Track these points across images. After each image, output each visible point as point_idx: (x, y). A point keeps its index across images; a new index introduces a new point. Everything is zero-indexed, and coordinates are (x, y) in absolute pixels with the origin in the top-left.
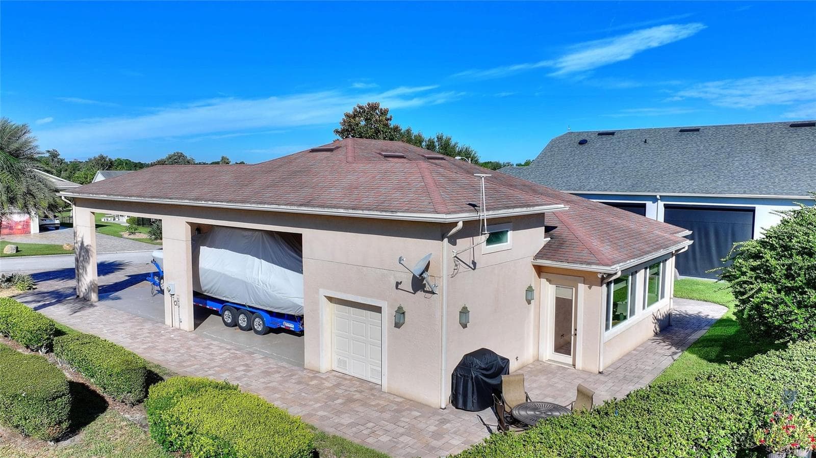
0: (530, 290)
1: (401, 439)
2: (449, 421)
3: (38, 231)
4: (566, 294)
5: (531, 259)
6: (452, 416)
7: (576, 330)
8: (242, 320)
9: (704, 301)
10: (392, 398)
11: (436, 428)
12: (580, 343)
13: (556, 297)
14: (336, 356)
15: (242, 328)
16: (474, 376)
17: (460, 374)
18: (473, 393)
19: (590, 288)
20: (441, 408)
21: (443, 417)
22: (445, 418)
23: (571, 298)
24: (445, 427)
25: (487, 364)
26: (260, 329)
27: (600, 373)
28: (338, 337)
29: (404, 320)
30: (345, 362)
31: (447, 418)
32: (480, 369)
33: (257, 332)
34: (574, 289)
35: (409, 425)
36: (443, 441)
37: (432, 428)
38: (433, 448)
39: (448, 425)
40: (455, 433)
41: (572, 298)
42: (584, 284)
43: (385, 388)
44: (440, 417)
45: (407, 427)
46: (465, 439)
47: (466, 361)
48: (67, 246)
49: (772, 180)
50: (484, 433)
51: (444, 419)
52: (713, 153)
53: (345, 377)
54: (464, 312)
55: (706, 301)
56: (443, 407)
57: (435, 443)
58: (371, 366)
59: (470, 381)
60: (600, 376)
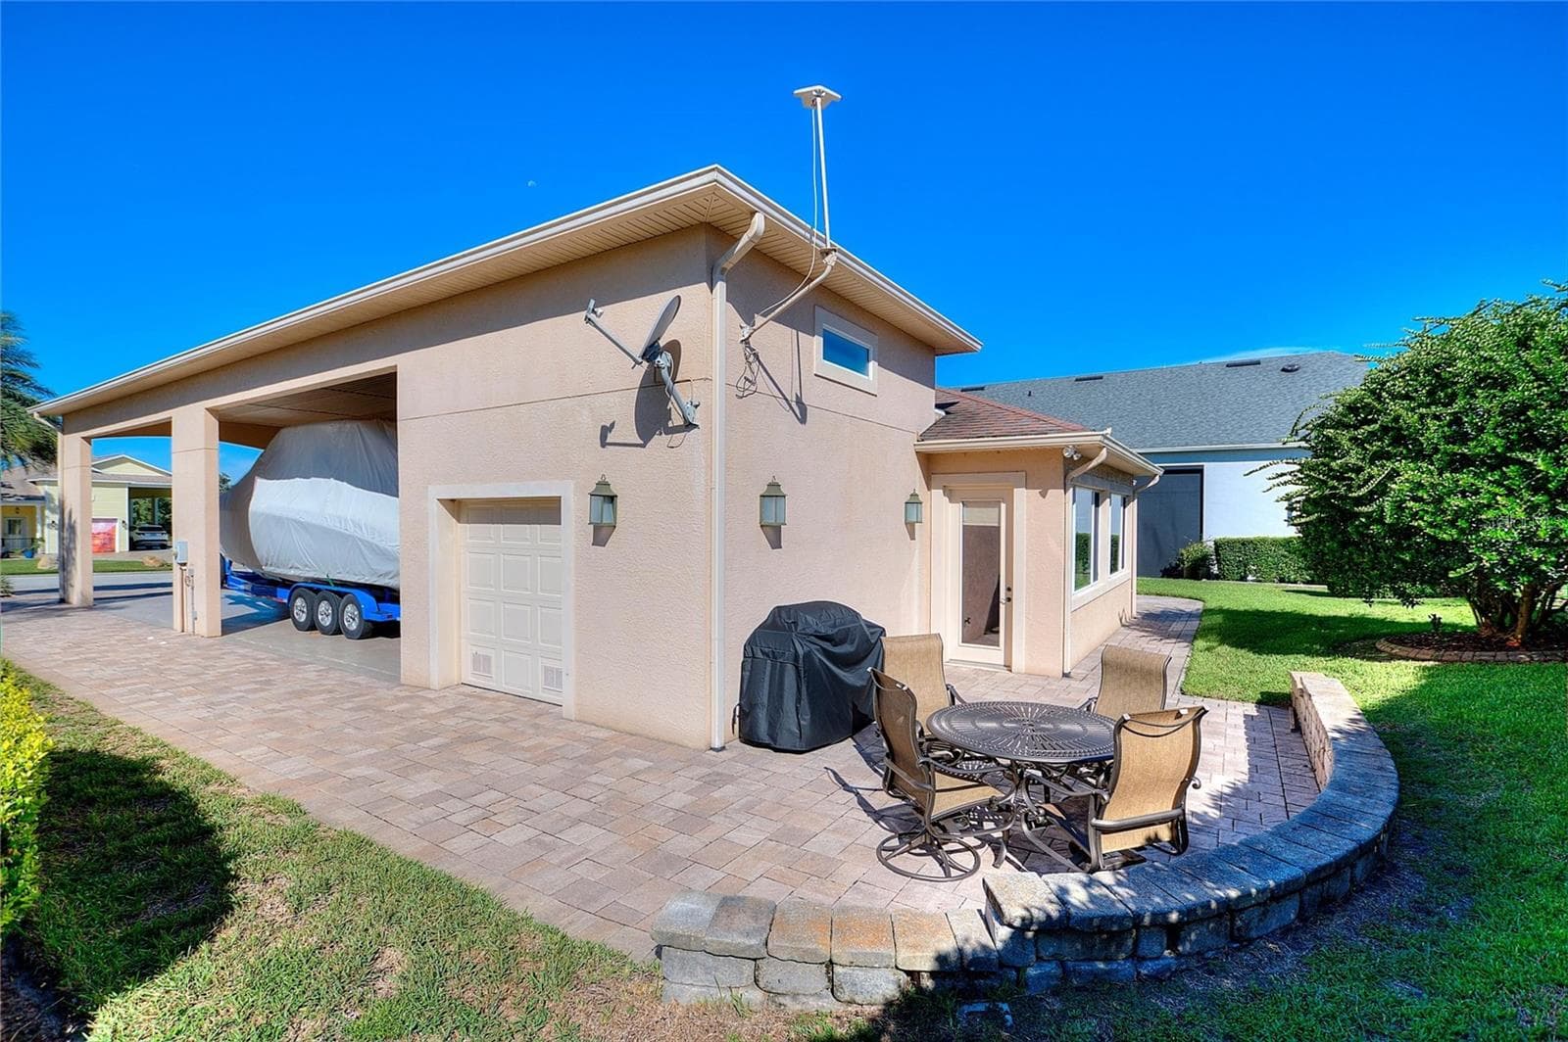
0: (914, 501)
1: (570, 835)
2: (731, 779)
3: (127, 549)
4: (983, 517)
5: (913, 439)
6: (740, 766)
7: (1009, 589)
8: (325, 614)
9: (1157, 595)
10: (582, 731)
11: (689, 799)
12: (1020, 616)
13: (964, 526)
14: (470, 647)
15: (325, 631)
16: (801, 652)
17: (763, 653)
18: (799, 700)
19: (1043, 495)
20: (711, 749)
21: (715, 769)
22: (720, 771)
23: (996, 525)
24: (716, 795)
25: (834, 626)
26: (354, 626)
27: (1066, 675)
28: (472, 602)
29: (615, 518)
30: (487, 659)
31: (726, 771)
32: (816, 636)
33: (350, 635)
34: (1003, 506)
35: (610, 794)
36: (707, 835)
37: (679, 799)
38: (670, 861)
39: (729, 790)
40: (748, 809)
41: (999, 523)
42: (1027, 488)
43: (570, 709)
44: (706, 770)
45: (600, 798)
46: (780, 825)
47: (778, 619)
48: (151, 561)
49: (1223, 428)
50: (837, 807)
51: (718, 774)
52: (1129, 402)
53: (487, 695)
54: (773, 494)
55: (1160, 595)
56: (717, 744)
57: (681, 844)
58: (545, 660)
59: (790, 669)
60: (1066, 681)
